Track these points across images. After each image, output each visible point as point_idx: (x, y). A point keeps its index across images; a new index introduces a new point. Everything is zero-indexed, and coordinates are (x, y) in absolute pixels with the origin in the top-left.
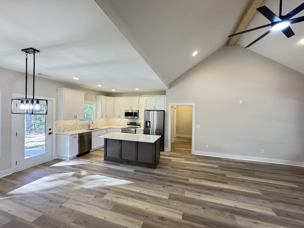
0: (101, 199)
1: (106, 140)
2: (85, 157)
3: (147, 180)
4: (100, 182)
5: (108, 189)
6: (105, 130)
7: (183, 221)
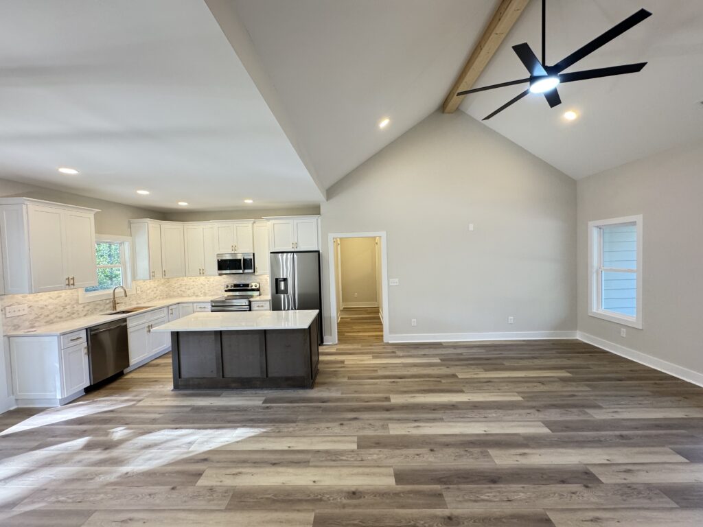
0: (190, 489)
1: (176, 336)
2: (112, 388)
3: (300, 417)
4: (178, 447)
5: (205, 459)
6: (166, 309)
7: (400, 488)
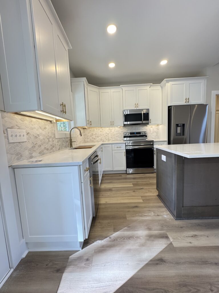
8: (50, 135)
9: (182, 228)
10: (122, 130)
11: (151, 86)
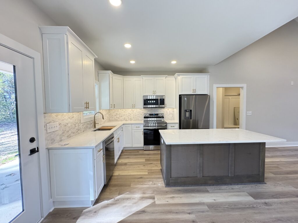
6: (121, 128)
8: (76, 121)
9: (167, 192)
10: (143, 112)
11: (166, 77)
